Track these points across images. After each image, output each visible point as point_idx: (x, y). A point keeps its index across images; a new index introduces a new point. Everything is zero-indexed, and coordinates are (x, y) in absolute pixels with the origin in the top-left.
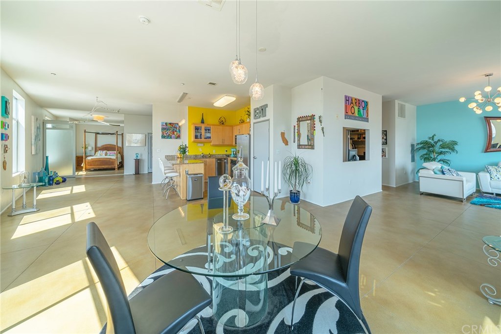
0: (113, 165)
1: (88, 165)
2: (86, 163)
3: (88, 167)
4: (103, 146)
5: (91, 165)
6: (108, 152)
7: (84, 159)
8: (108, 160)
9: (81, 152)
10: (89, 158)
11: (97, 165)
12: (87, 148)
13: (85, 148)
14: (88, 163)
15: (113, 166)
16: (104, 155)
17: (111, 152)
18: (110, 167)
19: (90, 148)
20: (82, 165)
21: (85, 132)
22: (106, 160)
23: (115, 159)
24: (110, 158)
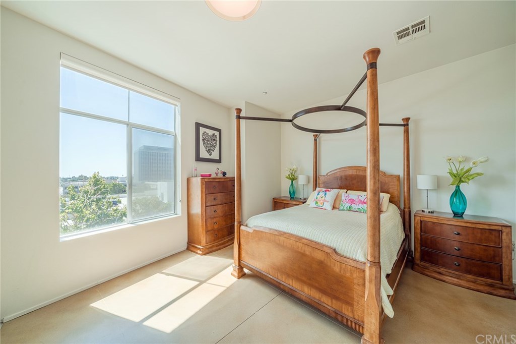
1: (247, 253)
2: (242, 240)
3: (246, 259)
4: (335, 171)
5: (253, 256)
6: (345, 195)
14: (247, 241)
15: (347, 311)
16: (328, 206)
21: (239, 117)
22: (308, 253)
23: (364, 263)
24: (327, 250)
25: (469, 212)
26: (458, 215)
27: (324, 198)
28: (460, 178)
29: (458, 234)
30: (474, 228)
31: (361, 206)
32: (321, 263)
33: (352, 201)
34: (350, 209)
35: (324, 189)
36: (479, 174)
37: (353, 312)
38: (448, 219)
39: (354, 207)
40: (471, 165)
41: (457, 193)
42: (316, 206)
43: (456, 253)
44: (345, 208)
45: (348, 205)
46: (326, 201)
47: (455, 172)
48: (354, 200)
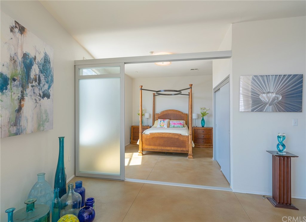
0: (185, 147)
1: (146, 144)
2: (143, 140)
3: (146, 147)
4: (163, 112)
5: (150, 145)
6: (171, 122)
7: (140, 134)
8: (177, 137)
9: (137, 121)
10: (148, 132)
11: (159, 145)
12: (144, 115)
13: (142, 115)
14: (147, 140)
15: (184, 149)
16: (166, 126)
17: (175, 121)
18: (179, 149)
19: (147, 116)
20: (138, 143)
21: (142, 89)
22: (173, 137)
23: (189, 136)
24: (179, 135)
25: (205, 126)
26: (203, 127)
27: (163, 123)
28: (204, 114)
29: (203, 132)
30: (206, 129)
32: (177, 139)
33: (175, 124)
34: (174, 127)
35: (162, 120)
36: (208, 113)
37: (186, 149)
38: (201, 128)
39: (175, 126)
40: (206, 111)
41: (203, 120)
42: (160, 127)
43: (203, 138)
44: (172, 127)
45: (173, 125)
46: (165, 124)
47: (202, 113)
48: (175, 123)
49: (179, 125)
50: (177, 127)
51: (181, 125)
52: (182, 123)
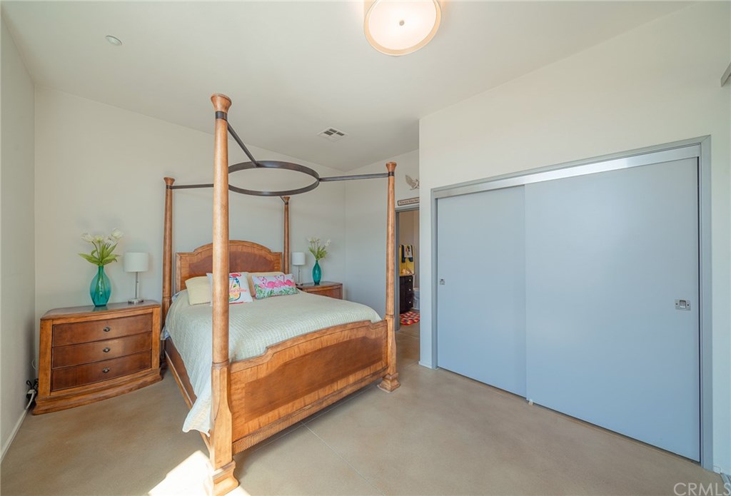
0: (381, 359)
1: (252, 413)
8: (362, 334)
11: (311, 387)
22: (353, 337)
27: (238, 286)
31: (283, 288)
32: (364, 339)
33: (272, 284)
34: (271, 295)
39: (276, 290)
41: (317, 267)
44: (266, 295)
45: (268, 290)
46: (243, 290)
48: (274, 283)
49: (287, 287)
50: (281, 294)
51: (291, 287)
52: (292, 281)
